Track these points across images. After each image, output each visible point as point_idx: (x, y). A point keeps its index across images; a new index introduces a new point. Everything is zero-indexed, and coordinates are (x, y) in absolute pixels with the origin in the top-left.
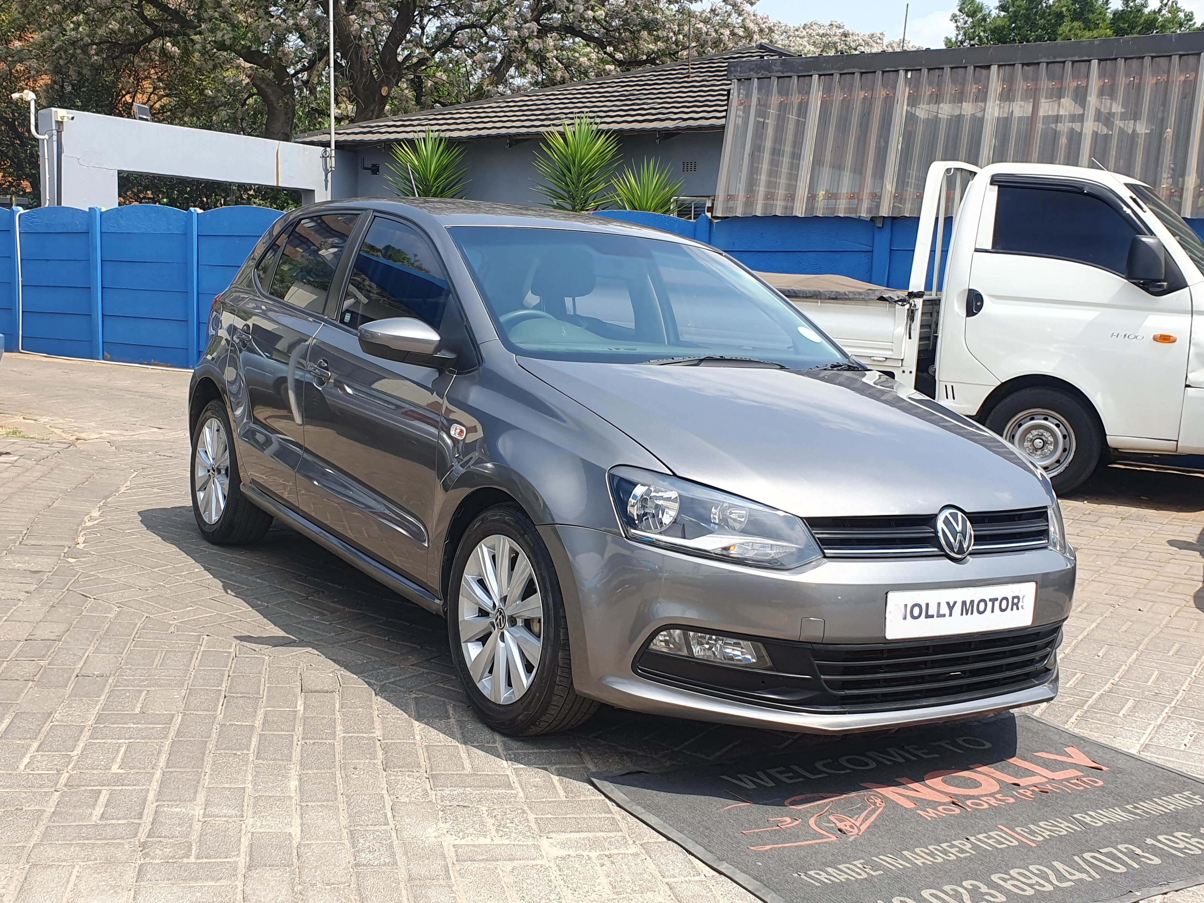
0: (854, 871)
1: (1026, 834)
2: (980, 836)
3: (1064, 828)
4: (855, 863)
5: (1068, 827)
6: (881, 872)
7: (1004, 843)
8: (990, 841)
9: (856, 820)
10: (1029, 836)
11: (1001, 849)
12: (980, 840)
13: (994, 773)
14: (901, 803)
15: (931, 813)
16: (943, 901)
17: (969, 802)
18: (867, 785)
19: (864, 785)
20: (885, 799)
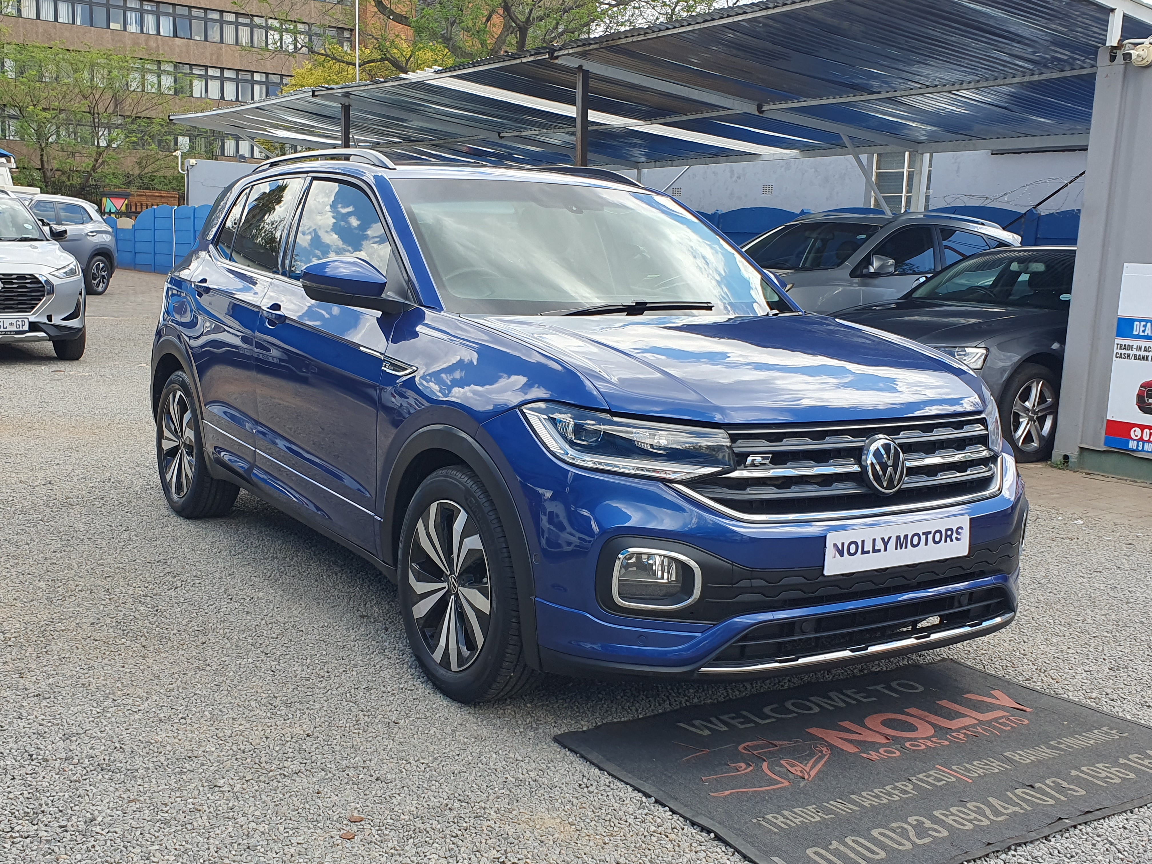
0: (808, 814)
1: (962, 772)
2: (920, 776)
3: (995, 766)
4: (807, 807)
5: (999, 765)
6: (831, 816)
7: (943, 780)
8: (929, 780)
9: (806, 766)
10: (966, 774)
11: (940, 786)
12: (920, 780)
13: (928, 716)
14: (845, 749)
15: (873, 755)
16: (891, 839)
17: (907, 744)
18: (813, 731)
19: (810, 730)
20: (831, 747)
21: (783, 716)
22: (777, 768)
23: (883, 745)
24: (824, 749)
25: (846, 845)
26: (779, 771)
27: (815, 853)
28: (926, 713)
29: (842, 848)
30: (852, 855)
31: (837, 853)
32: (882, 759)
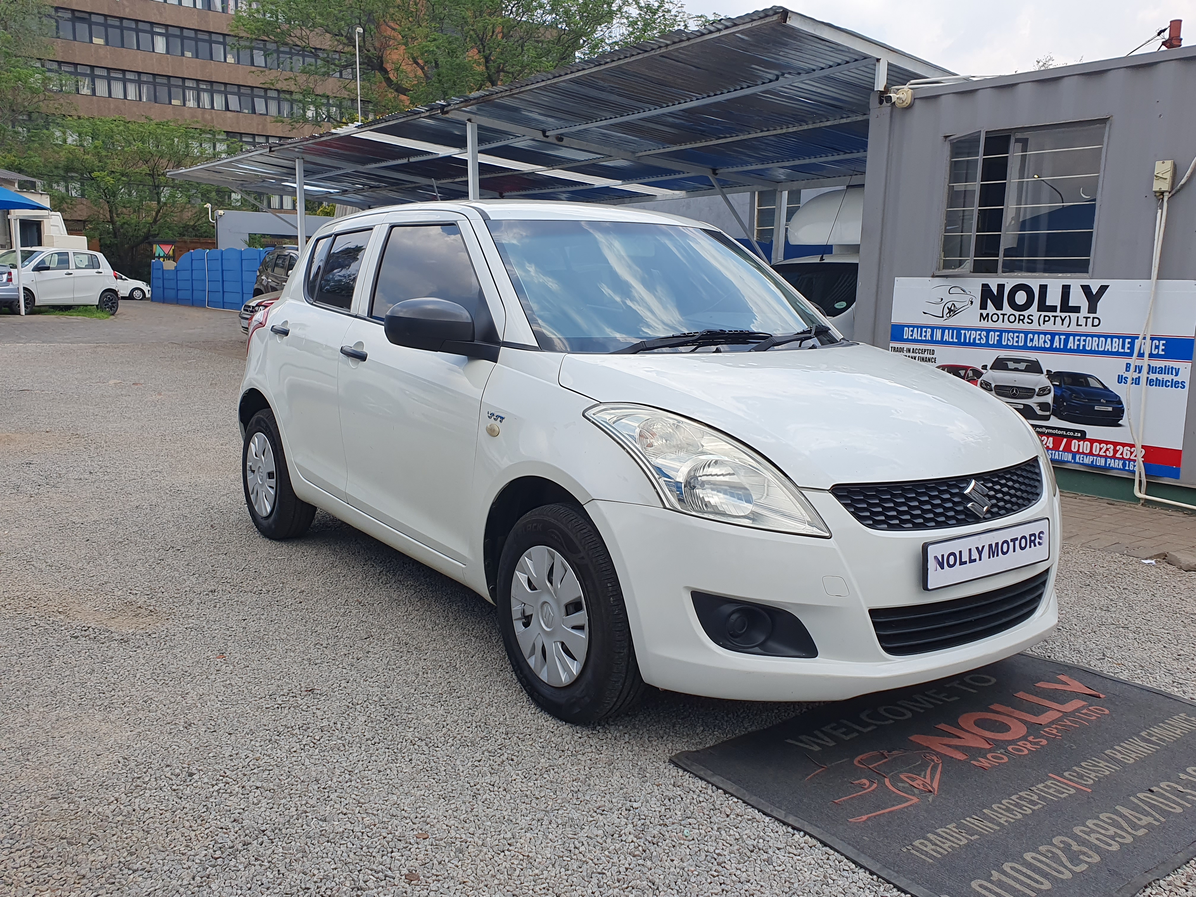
0: (952, 836)
1: (1075, 779)
2: (1040, 786)
3: (1106, 769)
4: (948, 826)
5: (1106, 766)
6: (976, 837)
7: (1064, 793)
8: (1051, 791)
9: (925, 777)
10: (1080, 781)
11: (1065, 798)
12: (1042, 791)
13: (1013, 712)
14: (953, 756)
15: (985, 763)
16: (1047, 865)
17: (1010, 748)
18: (914, 738)
19: (911, 738)
20: (937, 754)
21: (883, 723)
22: (900, 784)
23: (990, 751)
24: (935, 758)
25: (1004, 873)
26: (904, 787)
27: (981, 886)
28: (1010, 709)
29: (1004, 878)
30: (1018, 886)
31: (1000, 884)
32: (994, 766)
